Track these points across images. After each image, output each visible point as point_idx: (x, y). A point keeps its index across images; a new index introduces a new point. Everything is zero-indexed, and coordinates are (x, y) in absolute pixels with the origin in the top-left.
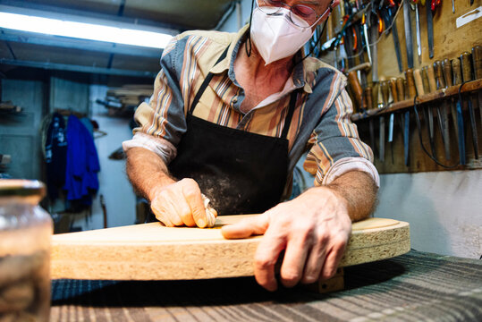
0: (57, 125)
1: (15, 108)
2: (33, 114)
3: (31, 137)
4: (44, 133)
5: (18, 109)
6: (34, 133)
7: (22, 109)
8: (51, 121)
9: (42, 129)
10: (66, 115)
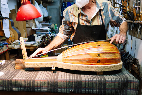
0: (64, 5)
1: (52, 1)
2: (57, 2)
3: (57, 9)
4: (60, 8)
5: (53, 2)
6: (58, 8)
7: (54, 1)
8: (62, 4)
9: (60, 7)
10: (66, 2)
